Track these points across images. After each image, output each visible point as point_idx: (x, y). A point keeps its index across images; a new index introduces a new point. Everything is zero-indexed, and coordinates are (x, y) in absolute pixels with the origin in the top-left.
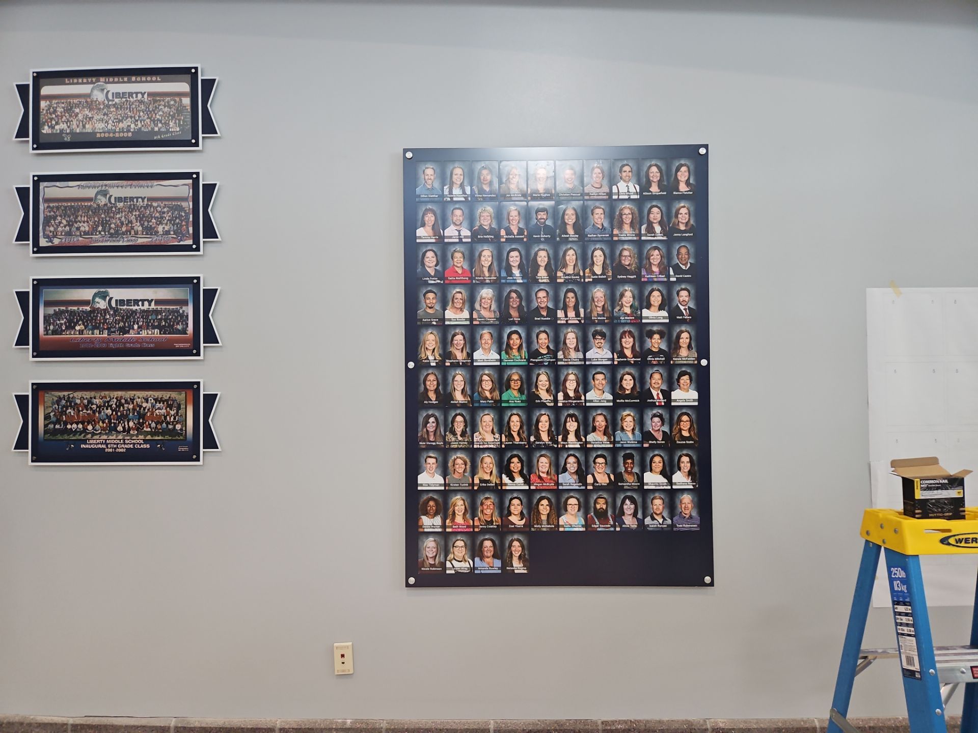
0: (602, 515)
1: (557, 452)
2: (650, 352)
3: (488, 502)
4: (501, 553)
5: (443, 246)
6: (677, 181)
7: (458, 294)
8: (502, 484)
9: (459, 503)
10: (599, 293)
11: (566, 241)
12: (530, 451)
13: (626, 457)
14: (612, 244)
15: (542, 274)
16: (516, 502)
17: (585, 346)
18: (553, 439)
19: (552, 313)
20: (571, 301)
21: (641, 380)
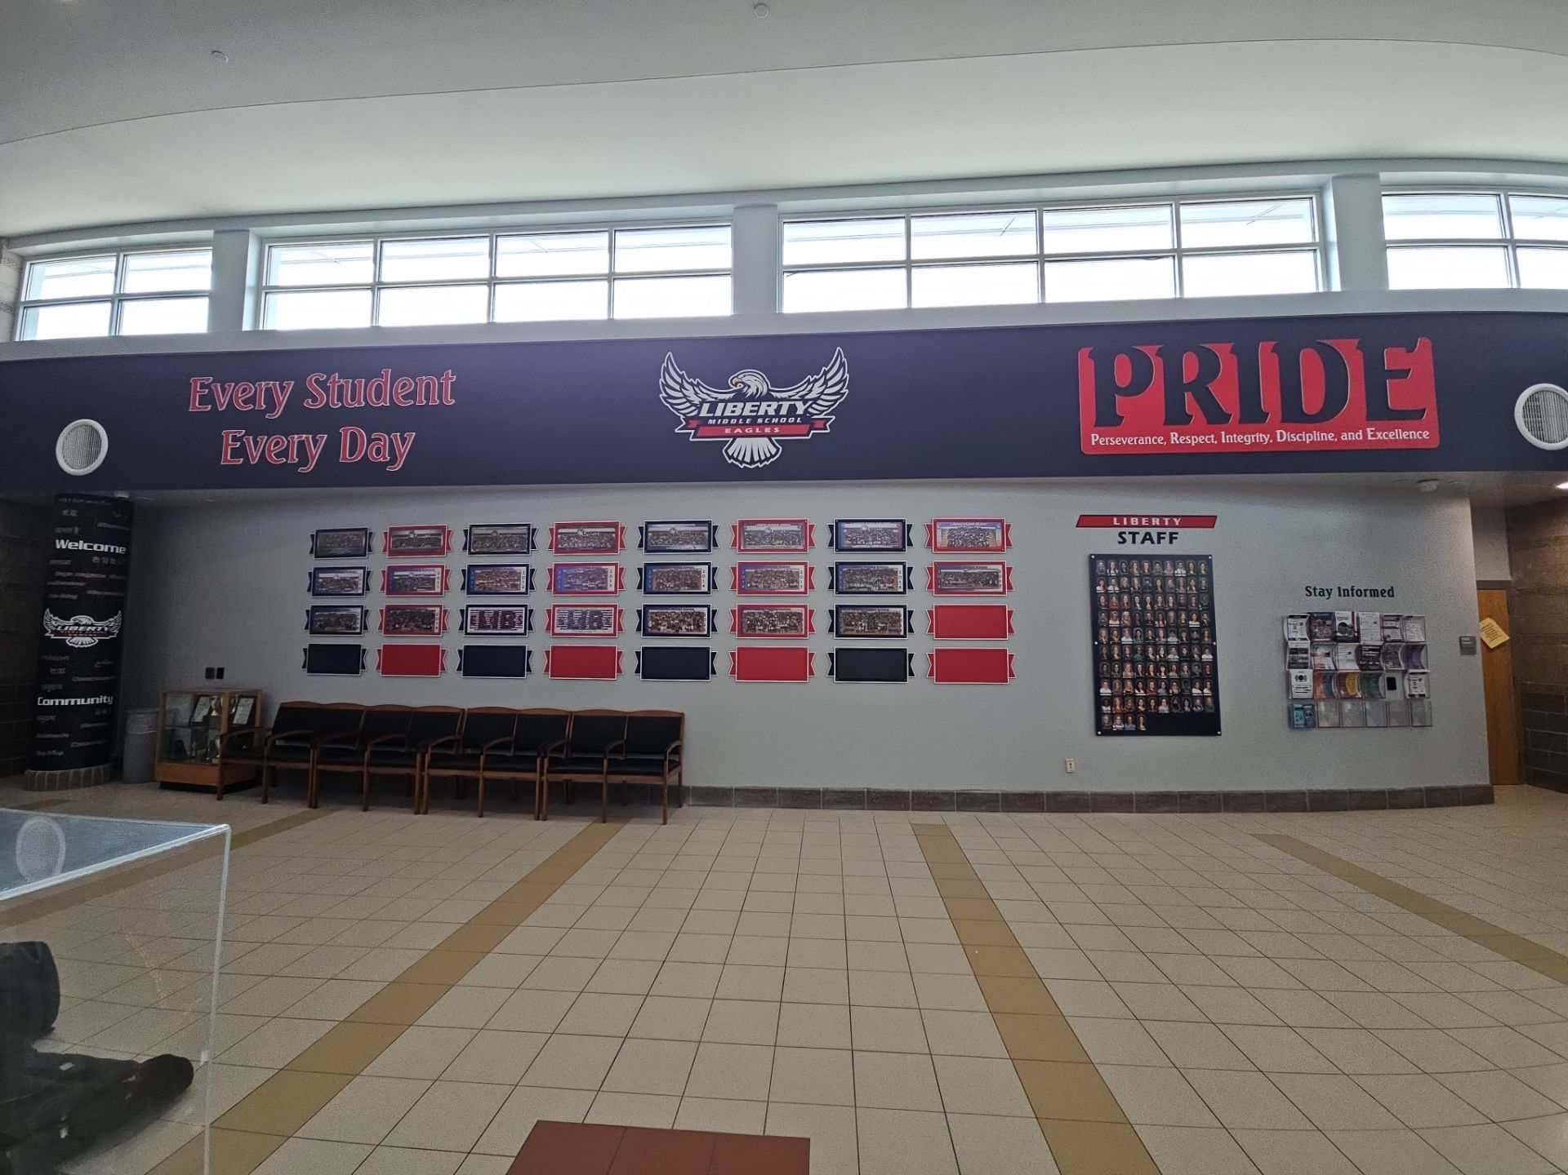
0: (1176, 706)
1: (1157, 680)
2: (1193, 639)
3: (1130, 701)
4: (1136, 722)
5: (1107, 594)
6: (1201, 570)
7: (1114, 614)
8: (1135, 693)
9: (1118, 701)
10: (1172, 614)
11: (1158, 593)
12: (1146, 680)
13: (1185, 682)
14: (1176, 595)
15: (1148, 606)
16: (1141, 701)
17: (1166, 636)
18: (1155, 674)
19: (1153, 622)
20: (1161, 618)
21: (1190, 650)
